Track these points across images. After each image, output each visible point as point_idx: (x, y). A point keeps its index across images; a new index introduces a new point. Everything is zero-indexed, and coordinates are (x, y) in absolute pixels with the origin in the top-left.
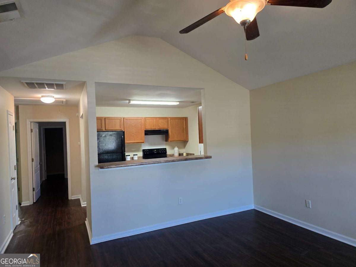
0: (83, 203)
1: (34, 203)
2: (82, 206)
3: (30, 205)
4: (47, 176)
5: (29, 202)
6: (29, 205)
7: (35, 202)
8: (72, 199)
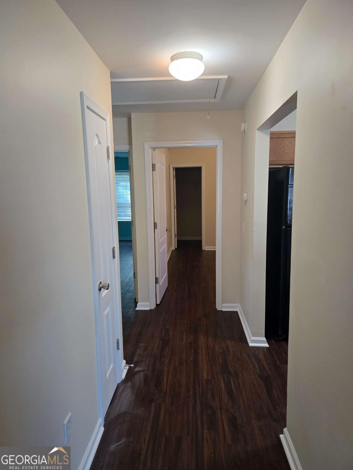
0: (253, 338)
1: (157, 305)
2: (251, 344)
3: (150, 310)
4: (178, 241)
5: (148, 303)
6: (148, 309)
7: (158, 303)
8: (224, 310)
